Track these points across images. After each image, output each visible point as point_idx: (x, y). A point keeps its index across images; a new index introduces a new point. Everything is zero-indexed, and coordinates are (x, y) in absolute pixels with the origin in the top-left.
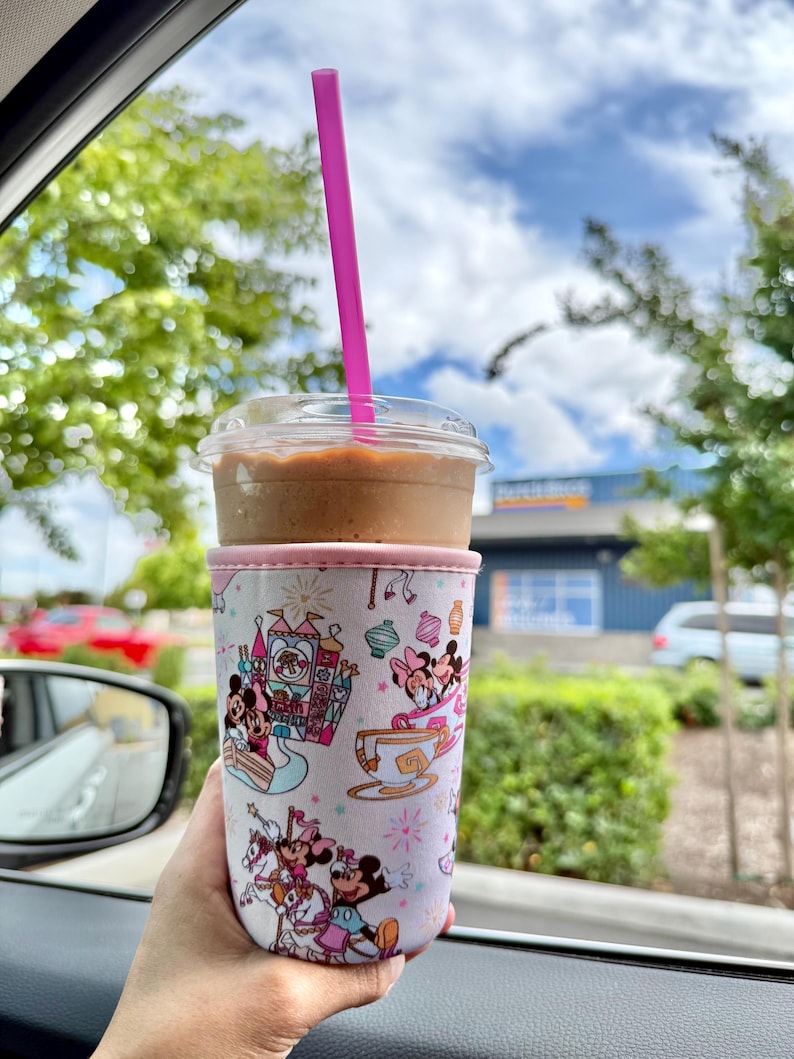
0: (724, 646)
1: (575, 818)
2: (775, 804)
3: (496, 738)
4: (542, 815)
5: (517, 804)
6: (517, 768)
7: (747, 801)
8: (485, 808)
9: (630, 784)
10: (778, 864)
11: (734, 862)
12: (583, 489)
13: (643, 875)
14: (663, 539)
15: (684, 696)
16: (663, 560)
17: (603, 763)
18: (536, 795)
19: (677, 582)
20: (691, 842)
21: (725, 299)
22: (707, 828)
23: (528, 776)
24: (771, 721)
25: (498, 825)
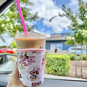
0: (75, 52)
1: (60, 69)
2: (81, 68)
3: (52, 61)
4: (56, 69)
5: (54, 68)
6: (54, 64)
7: (78, 68)
8: (50, 69)
9: (65, 66)
10: (81, 74)
11: (76, 74)
12: (60, 35)
13: (67, 75)
14: (69, 40)
15: (71, 57)
16: (69, 42)
17: (63, 64)
18: (56, 67)
19: (71, 45)
20: (72, 72)
21: (76, 14)
22: (73, 71)
23: (55, 65)
24: (80, 59)
25: (52, 70)
